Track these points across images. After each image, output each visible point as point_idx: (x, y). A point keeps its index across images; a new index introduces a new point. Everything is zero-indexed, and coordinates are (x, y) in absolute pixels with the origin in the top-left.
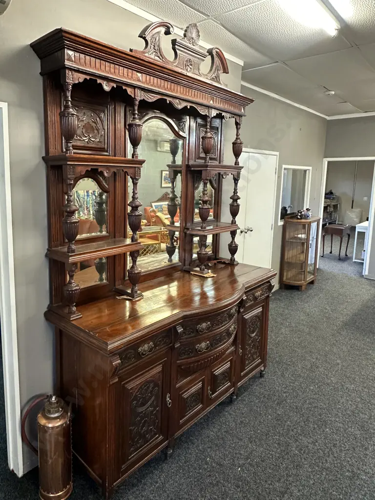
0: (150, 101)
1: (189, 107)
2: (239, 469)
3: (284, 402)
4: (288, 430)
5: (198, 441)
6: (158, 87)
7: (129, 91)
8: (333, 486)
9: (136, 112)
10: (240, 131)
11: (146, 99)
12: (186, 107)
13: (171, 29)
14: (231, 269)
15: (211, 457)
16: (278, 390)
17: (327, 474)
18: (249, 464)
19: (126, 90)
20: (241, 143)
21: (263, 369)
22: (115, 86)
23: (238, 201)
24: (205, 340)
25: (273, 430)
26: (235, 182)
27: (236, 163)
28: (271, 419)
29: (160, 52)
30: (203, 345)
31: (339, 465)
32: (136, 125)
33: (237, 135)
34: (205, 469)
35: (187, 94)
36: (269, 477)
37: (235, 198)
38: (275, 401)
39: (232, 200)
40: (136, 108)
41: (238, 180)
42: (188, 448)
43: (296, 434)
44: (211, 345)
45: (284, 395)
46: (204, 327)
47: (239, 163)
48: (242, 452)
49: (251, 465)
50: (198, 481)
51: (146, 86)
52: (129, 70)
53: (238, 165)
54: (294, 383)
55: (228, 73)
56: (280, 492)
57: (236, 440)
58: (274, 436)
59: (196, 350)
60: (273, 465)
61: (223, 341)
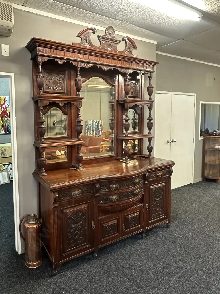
0: (87, 67)
1: (112, 69)
2: (133, 271)
3: (177, 243)
4: (173, 257)
5: (115, 254)
6: (91, 60)
7: (74, 63)
8: (190, 290)
9: (79, 73)
10: (151, 81)
11: (84, 67)
12: (111, 69)
13: (95, 31)
14: (149, 161)
15: (119, 262)
16: (176, 236)
17: (188, 283)
18: (141, 270)
19: (72, 63)
20: (152, 88)
21: (168, 222)
22: (65, 62)
23: (152, 120)
24: (115, 194)
25: (163, 255)
26: (149, 110)
27: (149, 99)
28: (164, 250)
29: (90, 42)
30: (114, 197)
31: (199, 280)
32: (78, 80)
33: (150, 83)
34: (113, 268)
35: (111, 62)
36: (149, 278)
37: (150, 120)
38: (171, 241)
39: (148, 120)
40: (79, 71)
41: (151, 109)
43: (177, 260)
44: (120, 198)
45: (179, 239)
46: (114, 187)
47: (152, 99)
48: (139, 263)
51: (84, 60)
52: (73, 53)
53: (151, 100)
55: (137, 49)
56: (153, 286)
57: (137, 257)
58: (162, 259)
59: (110, 199)
60: (155, 273)
61: (129, 197)
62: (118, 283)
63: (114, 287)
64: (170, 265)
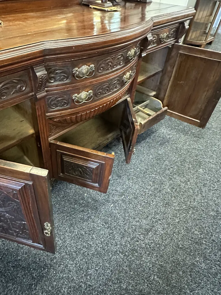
2: (112, 206)
3: (166, 143)
4: (165, 169)
8: (197, 225)
15: (88, 192)
17: (193, 213)
24: (84, 88)
25: (151, 168)
28: (152, 159)
30: (83, 95)
31: (205, 204)
34: (80, 204)
38: (158, 142)
43: (171, 173)
44: (95, 94)
45: (168, 137)
46: (84, 71)
49: (123, 201)
50: (71, 216)
54: (179, 126)
56: (145, 229)
58: (151, 174)
59: (73, 100)
60: (144, 202)
61: (113, 89)
62: (90, 235)
63: (85, 244)
64: (162, 184)
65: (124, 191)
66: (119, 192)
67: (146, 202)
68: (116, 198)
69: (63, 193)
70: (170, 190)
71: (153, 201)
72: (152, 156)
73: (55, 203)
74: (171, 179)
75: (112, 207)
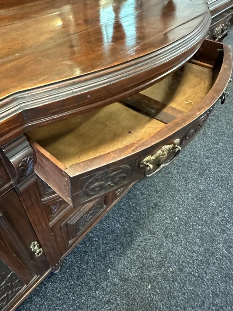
2: (149, 287)
3: (207, 172)
4: (213, 214)
25: (193, 215)
28: (192, 198)
38: (196, 170)
42: (85, 252)
43: (222, 221)
45: (207, 161)
49: (164, 276)
54: (218, 144)
60: (195, 276)
64: (213, 240)
65: (162, 258)
66: (156, 261)
67: (197, 275)
68: (153, 273)
69: (77, 270)
70: (226, 250)
71: (206, 273)
72: (192, 194)
73: (66, 290)
74: (224, 230)
75: (149, 290)
